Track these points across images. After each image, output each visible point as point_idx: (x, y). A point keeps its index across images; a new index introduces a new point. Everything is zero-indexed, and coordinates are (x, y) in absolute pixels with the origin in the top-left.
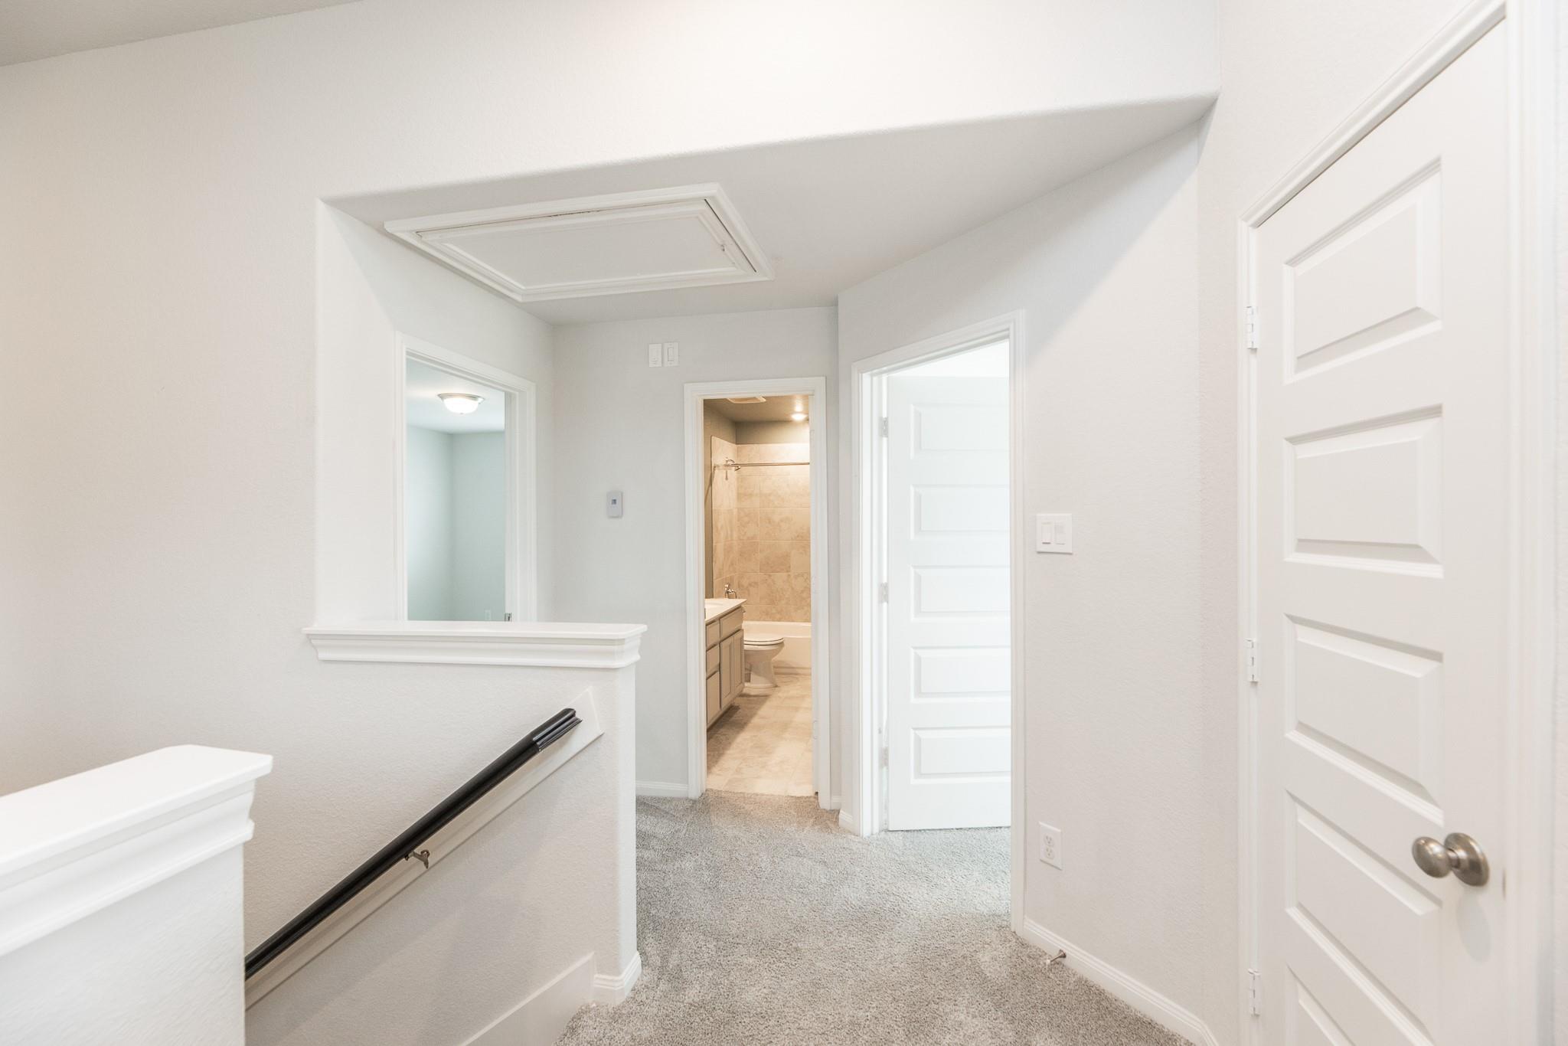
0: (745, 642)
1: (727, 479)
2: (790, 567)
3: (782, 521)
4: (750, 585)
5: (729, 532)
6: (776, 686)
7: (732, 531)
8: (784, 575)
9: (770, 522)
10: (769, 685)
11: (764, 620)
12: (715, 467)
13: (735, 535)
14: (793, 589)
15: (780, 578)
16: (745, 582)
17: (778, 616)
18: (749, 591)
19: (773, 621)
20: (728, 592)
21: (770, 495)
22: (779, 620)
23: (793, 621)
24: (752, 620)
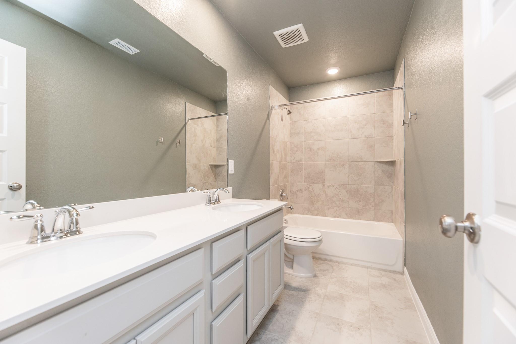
0: (285, 236)
1: (282, 120)
2: (324, 180)
3: (319, 149)
4: (298, 191)
5: (284, 156)
6: (315, 276)
7: (286, 155)
8: (320, 185)
9: (311, 150)
10: (310, 275)
11: (307, 214)
12: (272, 108)
13: (288, 159)
14: (326, 194)
15: (317, 187)
16: (294, 189)
17: (316, 212)
18: (296, 195)
19: (312, 215)
20: (282, 195)
21: (311, 132)
22: (317, 215)
23: (326, 216)
24: (299, 213)
